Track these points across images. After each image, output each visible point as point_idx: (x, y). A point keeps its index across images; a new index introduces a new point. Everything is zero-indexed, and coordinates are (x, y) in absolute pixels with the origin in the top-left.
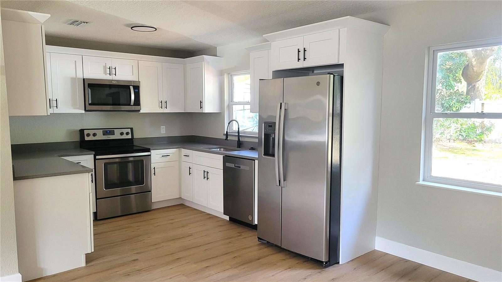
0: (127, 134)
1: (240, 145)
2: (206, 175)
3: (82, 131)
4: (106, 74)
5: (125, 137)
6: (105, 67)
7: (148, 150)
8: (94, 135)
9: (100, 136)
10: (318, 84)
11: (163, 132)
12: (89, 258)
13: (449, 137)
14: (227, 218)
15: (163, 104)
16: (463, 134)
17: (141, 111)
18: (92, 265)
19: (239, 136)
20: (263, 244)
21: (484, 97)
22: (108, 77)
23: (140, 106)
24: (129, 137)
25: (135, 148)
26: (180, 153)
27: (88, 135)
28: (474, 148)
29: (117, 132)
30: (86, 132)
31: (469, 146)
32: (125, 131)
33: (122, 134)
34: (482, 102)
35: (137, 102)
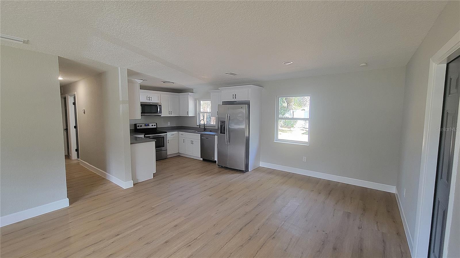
0: (155, 125)
1: (205, 130)
2: (192, 142)
3: (135, 125)
4: (147, 100)
5: (154, 127)
6: (147, 97)
7: (166, 132)
8: (141, 126)
9: (144, 127)
10: (242, 108)
11: (169, 125)
12: (154, 175)
13: (281, 126)
14: (202, 159)
15: (170, 113)
16: (286, 124)
17: (162, 116)
18: (156, 178)
19: (204, 126)
20: (219, 167)
21: (293, 109)
22: (148, 101)
23: (161, 113)
24: (155, 127)
25: (158, 132)
26: (179, 134)
27: (138, 126)
28: (290, 130)
29: (150, 125)
30: (137, 125)
31: (289, 129)
32: (153, 124)
33: (152, 125)
34: (293, 111)
35: (161, 112)
